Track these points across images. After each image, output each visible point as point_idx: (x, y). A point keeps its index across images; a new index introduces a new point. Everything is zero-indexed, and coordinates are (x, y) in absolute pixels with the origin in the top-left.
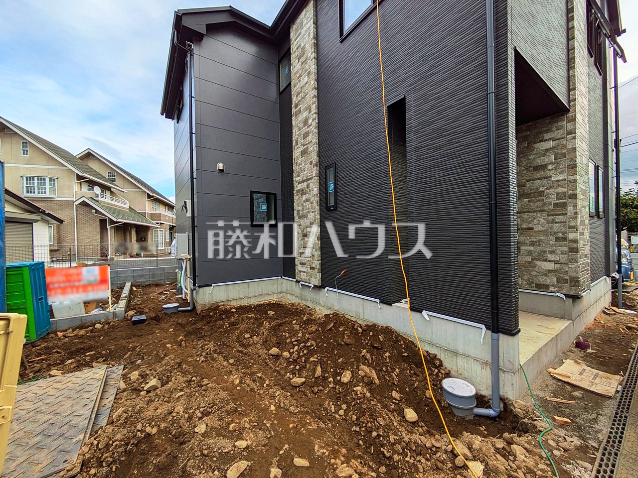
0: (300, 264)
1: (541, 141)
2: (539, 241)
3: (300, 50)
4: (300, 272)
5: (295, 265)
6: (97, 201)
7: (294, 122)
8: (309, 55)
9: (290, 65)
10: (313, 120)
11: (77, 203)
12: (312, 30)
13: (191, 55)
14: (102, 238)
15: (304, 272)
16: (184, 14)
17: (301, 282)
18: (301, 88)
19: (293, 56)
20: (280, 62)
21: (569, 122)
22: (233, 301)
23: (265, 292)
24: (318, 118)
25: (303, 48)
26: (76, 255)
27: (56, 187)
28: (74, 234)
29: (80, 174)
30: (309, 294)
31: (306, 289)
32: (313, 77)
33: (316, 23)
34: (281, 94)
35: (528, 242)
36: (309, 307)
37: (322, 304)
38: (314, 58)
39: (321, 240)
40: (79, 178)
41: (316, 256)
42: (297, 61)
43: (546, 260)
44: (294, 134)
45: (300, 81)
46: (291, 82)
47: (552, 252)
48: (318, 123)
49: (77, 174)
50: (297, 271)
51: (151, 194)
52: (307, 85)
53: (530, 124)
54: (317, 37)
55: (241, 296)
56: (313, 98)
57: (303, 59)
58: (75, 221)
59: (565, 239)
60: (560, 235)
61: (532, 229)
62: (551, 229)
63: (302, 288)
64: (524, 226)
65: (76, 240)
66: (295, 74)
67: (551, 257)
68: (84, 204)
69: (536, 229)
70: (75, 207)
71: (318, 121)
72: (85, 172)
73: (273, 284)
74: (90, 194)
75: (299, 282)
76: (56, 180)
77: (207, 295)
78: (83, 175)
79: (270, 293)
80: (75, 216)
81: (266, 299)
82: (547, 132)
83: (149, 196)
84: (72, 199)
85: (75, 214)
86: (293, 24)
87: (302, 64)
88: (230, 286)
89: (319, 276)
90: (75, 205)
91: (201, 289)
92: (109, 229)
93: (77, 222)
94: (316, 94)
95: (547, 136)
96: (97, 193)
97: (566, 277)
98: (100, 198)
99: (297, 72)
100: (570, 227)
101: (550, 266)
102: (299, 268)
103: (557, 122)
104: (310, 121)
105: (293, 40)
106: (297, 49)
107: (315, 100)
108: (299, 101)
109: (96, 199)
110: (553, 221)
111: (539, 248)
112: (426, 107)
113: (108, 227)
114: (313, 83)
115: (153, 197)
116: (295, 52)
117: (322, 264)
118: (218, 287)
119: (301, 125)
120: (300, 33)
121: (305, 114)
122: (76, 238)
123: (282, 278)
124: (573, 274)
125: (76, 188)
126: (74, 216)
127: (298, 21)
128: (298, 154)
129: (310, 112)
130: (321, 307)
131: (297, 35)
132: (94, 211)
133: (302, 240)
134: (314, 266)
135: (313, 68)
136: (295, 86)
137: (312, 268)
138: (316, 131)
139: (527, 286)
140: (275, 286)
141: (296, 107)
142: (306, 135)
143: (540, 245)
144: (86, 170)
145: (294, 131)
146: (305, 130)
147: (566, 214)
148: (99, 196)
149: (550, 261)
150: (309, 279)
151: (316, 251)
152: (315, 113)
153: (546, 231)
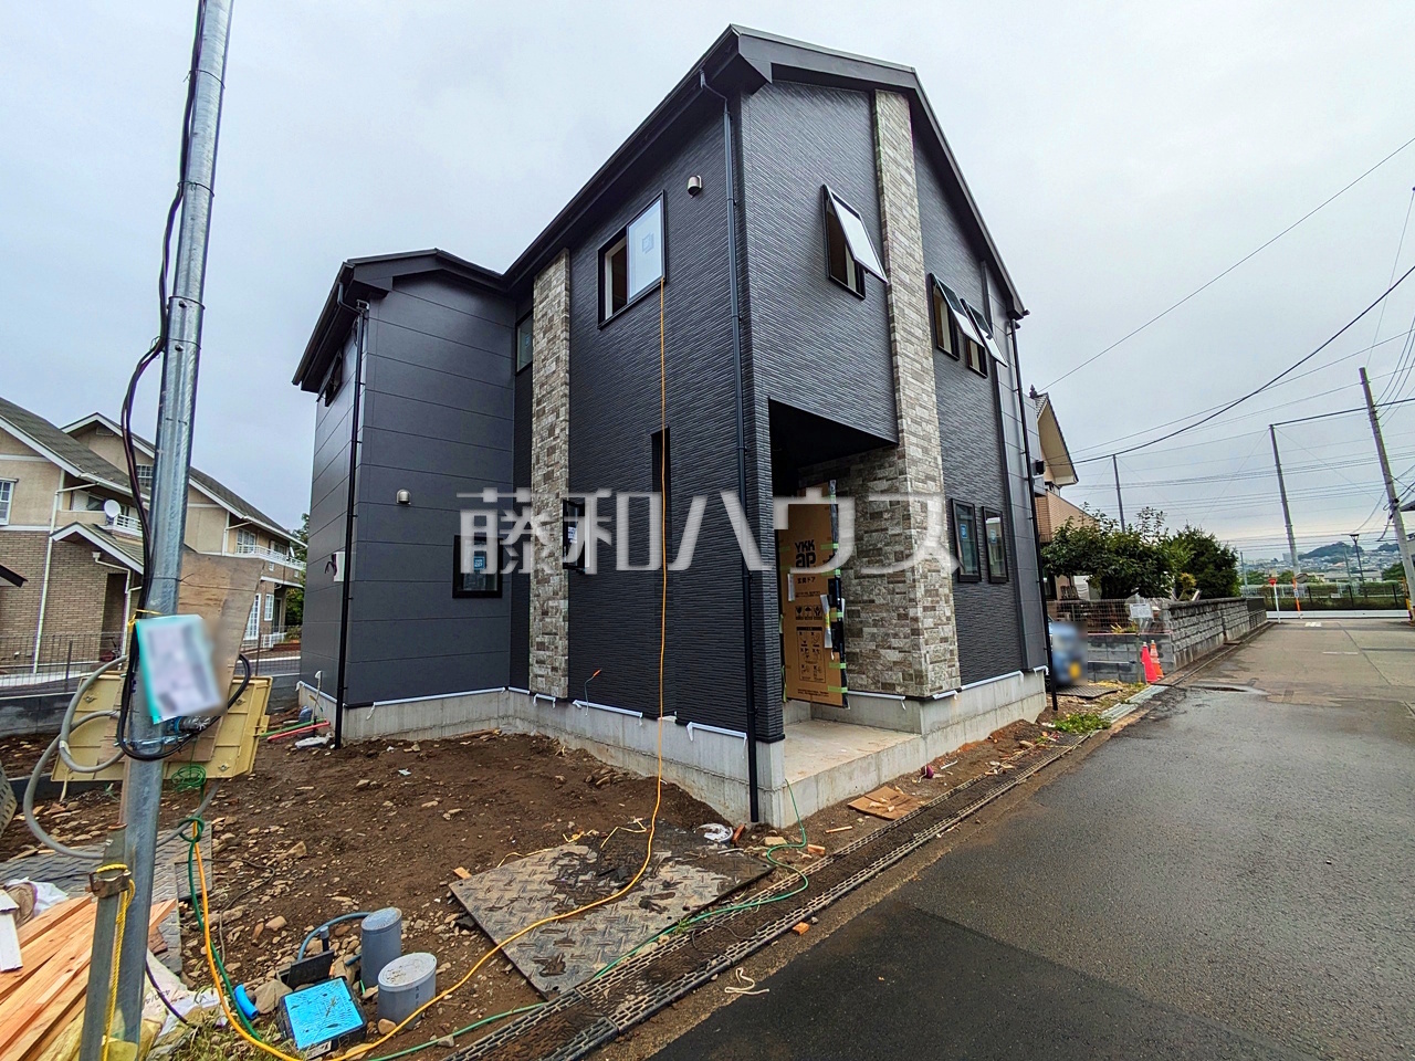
0: (537, 662)
1: (875, 479)
2: (882, 619)
3: (546, 319)
4: (537, 676)
5: (528, 665)
6: (109, 533)
7: (534, 426)
8: (559, 332)
9: (532, 337)
10: (562, 430)
11: (57, 537)
12: (563, 298)
13: (364, 318)
14: (108, 616)
15: (542, 676)
16: (357, 265)
17: (537, 695)
18: (547, 377)
19: (537, 326)
20: (518, 324)
21: (899, 458)
22: (411, 734)
23: (474, 716)
24: (570, 428)
25: (551, 320)
26: (36, 658)
27: (10, 501)
28: (39, 609)
29: (76, 473)
30: (551, 715)
31: (547, 706)
32: (564, 366)
33: (570, 289)
34: (517, 374)
35: (870, 620)
36: (548, 738)
37: (569, 729)
38: (566, 339)
39: (569, 621)
40: (70, 480)
41: (560, 648)
42: (542, 335)
43: (889, 648)
44: (534, 444)
45: (545, 366)
46: (532, 363)
47: (896, 636)
48: (570, 435)
49: (67, 473)
50: (531, 675)
51: (240, 516)
52: (555, 375)
53: (863, 454)
54: (570, 308)
55: (428, 724)
56: (562, 397)
57: (550, 335)
58: (46, 579)
59: (906, 616)
60: (901, 611)
61: (873, 601)
62: (892, 601)
63: (538, 707)
64: (865, 598)
65: (41, 622)
66: (539, 353)
67: (895, 642)
68: (76, 540)
69: (877, 602)
70: (50, 546)
71: (570, 431)
72: (87, 469)
73: (491, 701)
74: (95, 517)
75: (532, 694)
76: (12, 485)
77: (362, 722)
78: (83, 475)
79: (484, 717)
80: (48, 567)
81: (475, 729)
82: (881, 467)
83: (234, 520)
84: (46, 529)
85: (48, 562)
86: (538, 278)
87: (549, 342)
88: (407, 706)
89: (564, 681)
90: (50, 541)
91: (352, 712)
92: (129, 596)
93: (49, 580)
94: (567, 392)
95: (880, 473)
96: (112, 516)
97: (912, 672)
98: (115, 527)
99: (541, 352)
100: (911, 600)
101: (893, 656)
102: (535, 670)
103: (888, 456)
104: (557, 431)
105: (538, 301)
106: (543, 316)
107: (565, 400)
108: (543, 396)
109: (108, 528)
110: (893, 592)
111: (882, 630)
112: (689, 447)
113: (128, 592)
114: (563, 375)
115: (243, 521)
116: (539, 320)
117: (569, 662)
118: (383, 709)
119: (546, 434)
120: (547, 297)
121: (551, 418)
122: (42, 617)
123: (507, 689)
124: (917, 667)
125: (58, 504)
126: (44, 565)
127: (546, 277)
128: (539, 478)
129: (558, 417)
130: (567, 737)
131: (543, 296)
132: (96, 555)
133: (541, 620)
134: (557, 664)
135: (564, 354)
136: (538, 372)
137: (554, 669)
138: (565, 447)
139: (873, 687)
140: (494, 704)
141: (538, 404)
142: (551, 451)
143: (883, 626)
144: (90, 464)
145: (534, 440)
146: (550, 442)
147: (904, 582)
148: (115, 522)
149: (894, 648)
150: (550, 689)
151: (561, 639)
152: (564, 420)
153: (888, 604)
